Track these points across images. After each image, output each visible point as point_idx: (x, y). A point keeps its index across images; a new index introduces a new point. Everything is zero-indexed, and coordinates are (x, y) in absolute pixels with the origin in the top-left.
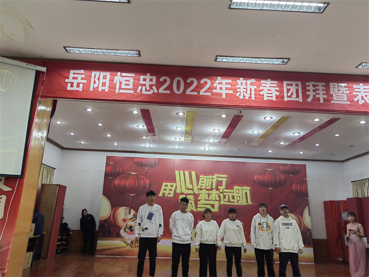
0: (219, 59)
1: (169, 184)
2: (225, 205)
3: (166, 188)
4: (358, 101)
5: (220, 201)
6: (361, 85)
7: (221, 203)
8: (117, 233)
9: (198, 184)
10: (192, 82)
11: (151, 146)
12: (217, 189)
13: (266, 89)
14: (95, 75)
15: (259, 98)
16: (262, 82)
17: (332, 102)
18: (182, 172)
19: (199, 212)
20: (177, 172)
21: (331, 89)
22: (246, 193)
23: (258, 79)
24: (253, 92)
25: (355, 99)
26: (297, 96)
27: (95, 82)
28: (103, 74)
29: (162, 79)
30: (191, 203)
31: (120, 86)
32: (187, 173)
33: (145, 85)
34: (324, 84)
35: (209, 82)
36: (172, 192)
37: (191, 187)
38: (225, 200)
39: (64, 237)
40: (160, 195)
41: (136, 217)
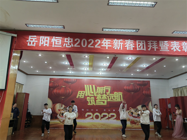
0: (104, 30)
1: (82, 92)
2: (110, 102)
3: (80, 93)
4: (173, 50)
5: (107, 100)
6: (175, 42)
7: (108, 101)
8: (55, 117)
9: (96, 92)
10: (91, 41)
11: (72, 73)
12: (106, 94)
13: (128, 44)
14: (42, 38)
15: (125, 49)
16: (126, 41)
17: (160, 50)
18: (88, 86)
19: (97, 105)
20: (85, 86)
21: (160, 44)
22: (120, 96)
23: (124, 40)
24: (121, 46)
25: (172, 49)
26: (143, 48)
27: (42, 42)
28: (46, 37)
29: (76, 40)
30: (93, 101)
31: (55, 43)
32: (90, 86)
36: (83, 96)
37: (93, 93)
38: (110, 99)
39: (29, 119)
40: (77, 97)
41: (65, 108)
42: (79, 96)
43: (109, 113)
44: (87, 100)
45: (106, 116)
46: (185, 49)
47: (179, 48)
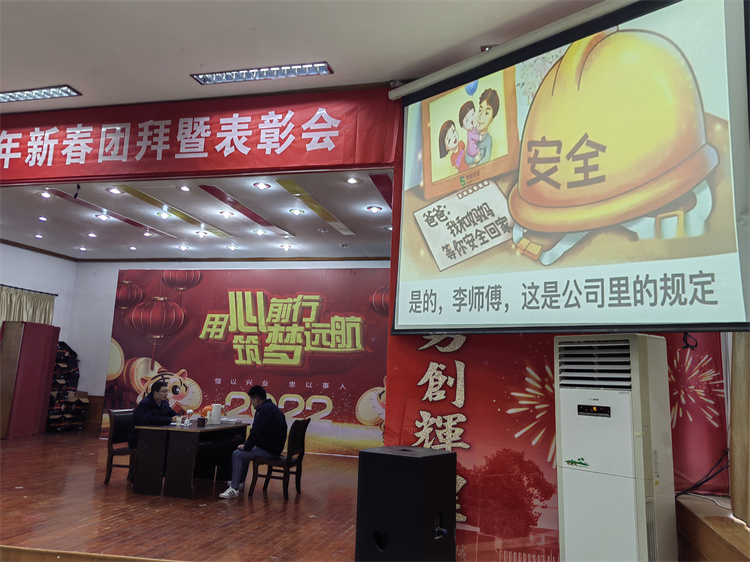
1: (217, 316)
2: (313, 352)
3: (211, 323)
4: (223, 149)
5: (304, 345)
6: (236, 115)
7: (306, 349)
9: (266, 316)
11: (190, 248)
12: (301, 323)
15: (60, 163)
16: (68, 130)
18: (239, 294)
19: (265, 366)
20: (231, 294)
21: (180, 131)
22: (354, 330)
23: (61, 127)
24: (51, 152)
25: (218, 148)
26: (120, 153)
30: (253, 350)
32: (248, 294)
34: (169, 122)
36: (222, 331)
37: (253, 320)
38: (313, 343)
39: (73, 407)
40: (202, 336)
41: (162, 375)
42: (208, 334)
43: (306, 397)
44: (235, 347)
45: (296, 405)
46: (269, 141)
47: (244, 139)
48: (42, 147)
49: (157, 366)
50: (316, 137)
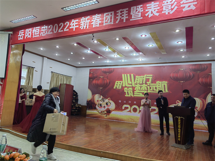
1: (119, 82)
2: (151, 93)
3: (117, 84)
4: (148, 15)
5: (148, 90)
6: (153, 3)
9: (135, 82)
10: (61, 25)
11: (110, 62)
12: (146, 84)
13: (94, 21)
16: (93, 16)
18: (126, 75)
19: (135, 97)
20: (123, 75)
22: (164, 86)
23: (91, 16)
24: (88, 24)
25: (146, 15)
27: (27, 34)
28: (29, 30)
30: (131, 92)
32: (128, 75)
33: (43, 31)
34: (127, 9)
35: (68, 23)
36: (120, 86)
37: (131, 83)
38: (151, 90)
39: (77, 108)
40: (114, 88)
41: (103, 99)
42: (116, 87)
44: (125, 91)
46: (167, 10)
47: (157, 10)
48: (85, 23)
49: (102, 97)
50: (187, 5)
